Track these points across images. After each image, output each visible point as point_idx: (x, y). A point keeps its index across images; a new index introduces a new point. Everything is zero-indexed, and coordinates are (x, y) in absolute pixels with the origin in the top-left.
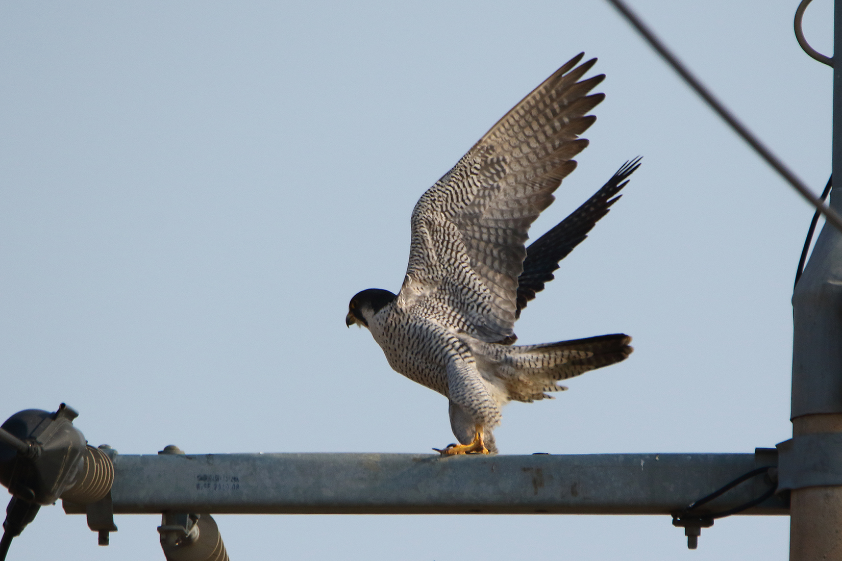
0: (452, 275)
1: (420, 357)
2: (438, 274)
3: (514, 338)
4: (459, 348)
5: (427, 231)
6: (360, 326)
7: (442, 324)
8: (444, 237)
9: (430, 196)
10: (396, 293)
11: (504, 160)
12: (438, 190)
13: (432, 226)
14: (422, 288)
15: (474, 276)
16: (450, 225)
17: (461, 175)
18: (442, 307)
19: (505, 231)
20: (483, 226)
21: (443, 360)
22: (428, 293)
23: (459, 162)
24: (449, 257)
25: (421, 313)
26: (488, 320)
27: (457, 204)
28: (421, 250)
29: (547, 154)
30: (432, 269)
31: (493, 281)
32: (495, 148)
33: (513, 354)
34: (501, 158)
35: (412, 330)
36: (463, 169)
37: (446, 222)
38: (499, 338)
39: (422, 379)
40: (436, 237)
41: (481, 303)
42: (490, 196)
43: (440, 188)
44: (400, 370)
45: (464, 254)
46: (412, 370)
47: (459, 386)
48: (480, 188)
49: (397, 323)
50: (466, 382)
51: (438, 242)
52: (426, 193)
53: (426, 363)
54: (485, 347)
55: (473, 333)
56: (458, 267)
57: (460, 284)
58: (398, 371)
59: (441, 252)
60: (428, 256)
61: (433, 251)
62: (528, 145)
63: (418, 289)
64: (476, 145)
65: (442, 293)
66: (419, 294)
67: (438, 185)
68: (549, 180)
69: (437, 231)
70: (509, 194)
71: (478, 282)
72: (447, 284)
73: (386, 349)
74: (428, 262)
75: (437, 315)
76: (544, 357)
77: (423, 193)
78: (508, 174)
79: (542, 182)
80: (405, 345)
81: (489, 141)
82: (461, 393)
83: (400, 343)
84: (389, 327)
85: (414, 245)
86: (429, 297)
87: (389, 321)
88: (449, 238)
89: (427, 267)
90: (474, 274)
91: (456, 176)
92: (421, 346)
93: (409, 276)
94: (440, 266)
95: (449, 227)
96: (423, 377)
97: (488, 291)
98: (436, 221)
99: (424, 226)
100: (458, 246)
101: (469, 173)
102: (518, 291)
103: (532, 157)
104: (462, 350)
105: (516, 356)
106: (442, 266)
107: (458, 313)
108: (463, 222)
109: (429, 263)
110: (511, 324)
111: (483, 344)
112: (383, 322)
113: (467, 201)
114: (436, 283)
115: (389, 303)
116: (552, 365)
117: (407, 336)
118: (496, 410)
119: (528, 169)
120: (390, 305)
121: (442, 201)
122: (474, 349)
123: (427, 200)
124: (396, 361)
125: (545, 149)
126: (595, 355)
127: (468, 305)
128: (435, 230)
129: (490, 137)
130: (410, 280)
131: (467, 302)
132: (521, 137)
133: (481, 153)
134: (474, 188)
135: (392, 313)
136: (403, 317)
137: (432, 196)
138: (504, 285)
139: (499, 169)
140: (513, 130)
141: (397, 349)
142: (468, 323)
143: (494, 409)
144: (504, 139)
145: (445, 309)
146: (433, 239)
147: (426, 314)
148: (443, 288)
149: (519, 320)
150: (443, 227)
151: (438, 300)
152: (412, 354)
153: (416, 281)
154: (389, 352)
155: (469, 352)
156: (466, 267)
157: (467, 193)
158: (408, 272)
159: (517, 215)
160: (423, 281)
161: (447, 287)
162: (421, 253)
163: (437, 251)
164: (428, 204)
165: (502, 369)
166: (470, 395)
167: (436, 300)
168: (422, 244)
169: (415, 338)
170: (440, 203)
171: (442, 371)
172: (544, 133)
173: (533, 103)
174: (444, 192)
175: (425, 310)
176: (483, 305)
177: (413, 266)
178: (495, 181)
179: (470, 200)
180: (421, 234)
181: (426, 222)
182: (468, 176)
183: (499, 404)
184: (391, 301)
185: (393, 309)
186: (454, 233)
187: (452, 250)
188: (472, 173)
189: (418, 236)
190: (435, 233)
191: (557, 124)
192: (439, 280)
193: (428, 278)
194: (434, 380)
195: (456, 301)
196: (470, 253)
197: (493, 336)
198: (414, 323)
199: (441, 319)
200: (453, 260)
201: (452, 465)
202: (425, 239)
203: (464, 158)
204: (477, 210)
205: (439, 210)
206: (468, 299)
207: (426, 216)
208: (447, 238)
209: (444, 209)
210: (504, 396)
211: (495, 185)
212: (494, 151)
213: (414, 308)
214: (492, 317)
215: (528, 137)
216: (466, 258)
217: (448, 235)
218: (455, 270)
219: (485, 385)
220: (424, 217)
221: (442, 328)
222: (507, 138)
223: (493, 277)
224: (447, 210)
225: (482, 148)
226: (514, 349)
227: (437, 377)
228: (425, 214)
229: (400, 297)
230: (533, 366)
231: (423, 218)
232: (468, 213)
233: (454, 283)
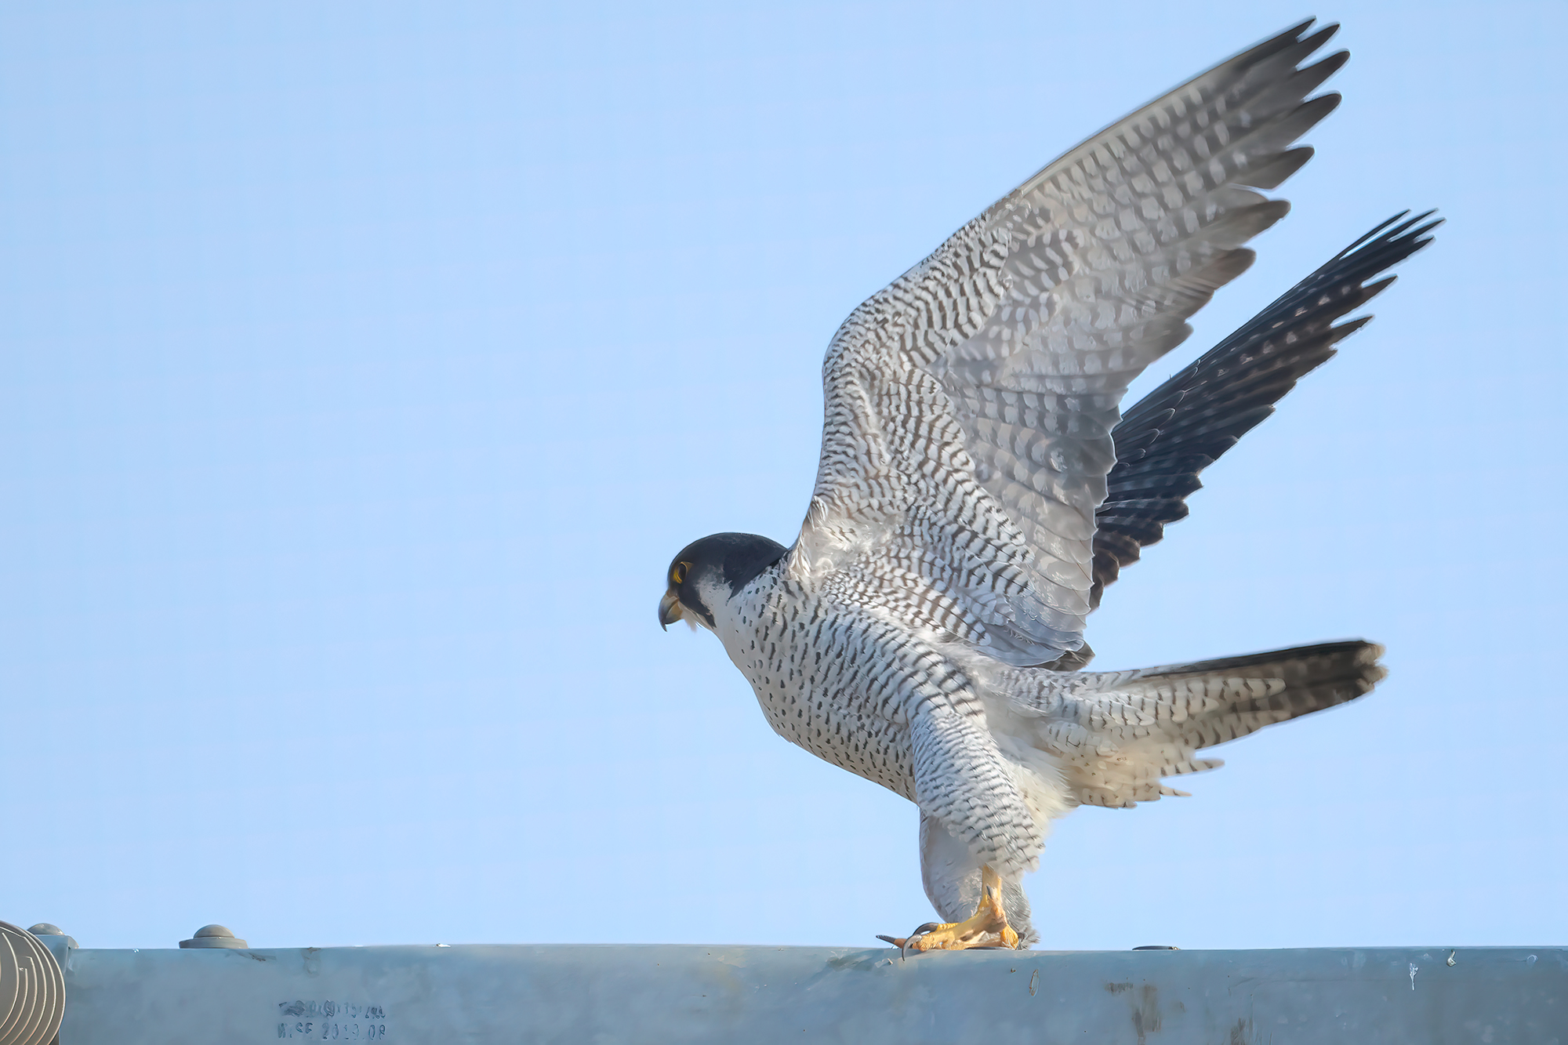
0: (931, 500)
1: (845, 702)
2: (894, 497)
3: (1086, 653)
4: (944, 680)
5: (863, 393)
6: (693, 628)
7: (902, 619)
8: (909, 408)
9: (873, 311)
10: (787, 546)
11: (1070, 239)
12: (896, 298)
13: (877, 383)
14: (852, 532)
15: (986, 503)
16: (921, 380)
17: (955, 265)
18: (903, 578)
19: (1061, 399)
20: (1007, 390)
21: (901, 711)
22: (868, 545)
23: (954, 235)
24: (921, 458)
25: (849, 592)
26: (1020, 611)
27: (943, 333)
28: (849, 440)
29: (1184, 233)
30: (880, 485)
31: (1033, 517)
32: (1052, 215)
33: (1081, 695)
34: (1062, 235)
35: (825, 637)
36: (963, 252)
37: (911, 373)
38: (1048, 656)
39: (848, 757)
40: (888, 407)
41: (1005, 568)
42: (1026, 321)
43: (900, 294)
44: (794, 734)
45: (960, 450)
46: (824, 736)
47: (939, 772)
48: (1002, 301)
49: (789, 617)
50: (959, 763)
51: (893, 420)
52: (864, 304)
53: (860, 718)
54: (1009, 677)
55: (982, 642)
56: (945, 481)
57: (949, 523)
58: (789, 738)
59: (901, 445)
60: (868, 453)
61: (880, 440)
62: (1139, 212)
63: (842, 533)
64: (1004, 200)
65: (904, 545)
66: (845, 546)
67: (896, 286)
68: (1180, 293)
69: (888, 394)
70: (1076, 320)
71: (998, 517)
72: (917, 522)
73: (760, 684)
74: (868, 466)
75: (890, 598)
76: (1160, 698)
77: (858, 304)
78: (1078, 276)
79: (1163, 297)
80: (807, 674)
81: (1037, 194)
82: (943, 790)
83: (795, 668)
84: (767, 628)
85: (832, 429)
86: (870, 553)
87: (768, 614)
88: (921, 411)
89: (866, 479)
90: (984, 498)
91: (942, 267)
92: (847, 675)
93: (821, 502)
94: (899, 478)
95: (919, 386)
96: (851, 751)
97: (1021, 539)
98: (885, 369)
99: (856, 381)
100: (944, 430)
101: (977, 265)
102: (1097, 541)
103: (1144, 238)
104: (951, 684)
105: (1089, 699)
106: (904, 479)
107: (944, 592)
108: (955, 376)
109: (873, 472)
110: (1079, 621)
111: (1006, 669)
112: (752, 616)
113: (967, 328)
114: (890, 519)
115: (769, 568)
116: (1181, 716)
117: (812, 652)
118: (1031, 831)
119: (1131, 268)
120: (771, 573)
121: (903, 326)
122: (983, 681)
123: (866, 322)
124: (784, 712)
125: (1180, 223)
126: (1288, 688)
127: (971, 572)
128: (884, 392)
129: (1040, 187)
130: (825, 511)
131: (967, 565)
132: (1122, 192)
133: (1014, 222)
134: (987, 298)
135: (775, 592)
136: (804, 603)
137: (878, 311)
138: (1061, 526)
139: (1058, 260)
140: (1105, 179)
141: (787, 682)
142: (969, 619)
143: (1026, 828)
144: (1077, 195)
145: (910, 584)
146: (880, 413)
147: (862, 594)
148: (907, 531)
149: (1098, 612)
150: (906, 386)
151: (894, 562)
152: (825, 694)
153: (838, 514)
154: (767, 689)
155: (968, 688)
156: (964, 481)
157: (968, 308)
158: (817, 492)
159: (1092, 366)
160: (856, 515)
161: (916, 529)
162: (849, 446)
163: (892, 442)
164: (868, 329)
165: (1054, 731)
166: (967, 795)
167: (889, 562)
168: (851, 424)
169: (832, 654)
170: (898, 329)
171: (899, 737)
172: (1183, 188)
173: (1163, 119)
174: (910, 305)
175: (861, 587)
176: (1007, 574)
177: (829, 478)
178: (1043, 289)
179: (975, 327)
180: (850, 401)
181: (861, 375)
182: (973, 269)
183: (1042, 816)
184: (774, 564)
185: (779, 581)
186: (934, 398)
187: (930, 440)
188: (984, 264)
189: (840, 405)
190: (885, 398)
191: (1216, 168)
192: (896, 511)
193: (870, 506)
194: (879, 759)
195: (939, 562)
196: (973, 450)
197: (1032, 650)
198: (831, 618)
199: (901, 609)
200: (931, 465)
201: (926, 976)
202: (858, 411)
203: (967, 227)
204: (991, 354)
205: (896, 345)
206: (970, 558)
207: (860, 360)
208: (915, 412)
209: (909, 345)
210: (1053, 796)
211: (1044, 296)
212: (1047, 219)
213: (832, 580)
214: (1029, 604)
215: (1142, 195)
216: (965, 460)
217: (919, 403)
218: (937, 487)
219: (1006, 769)
220: (856, 360)
221: (902, 631)
222: (1087, 194)
223: (1033, 508)
224: (915, 348)
225: (1019, 210)
226: (1084, 680)
227: (886, 752)
228: (859, 353)
229: (795, 553)
230: (1132, 721)
231: (854, 364)
232: (967, 358)
233: (934, 519)
